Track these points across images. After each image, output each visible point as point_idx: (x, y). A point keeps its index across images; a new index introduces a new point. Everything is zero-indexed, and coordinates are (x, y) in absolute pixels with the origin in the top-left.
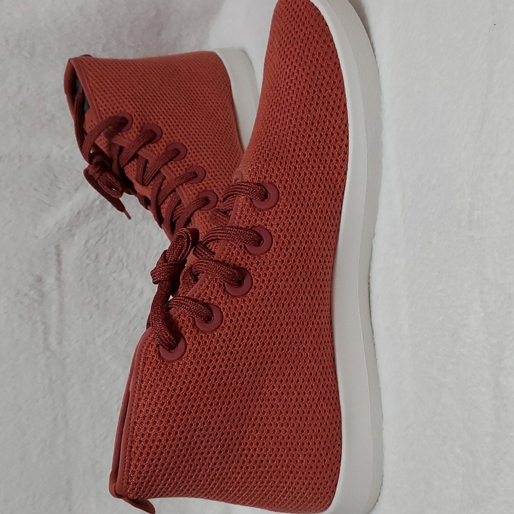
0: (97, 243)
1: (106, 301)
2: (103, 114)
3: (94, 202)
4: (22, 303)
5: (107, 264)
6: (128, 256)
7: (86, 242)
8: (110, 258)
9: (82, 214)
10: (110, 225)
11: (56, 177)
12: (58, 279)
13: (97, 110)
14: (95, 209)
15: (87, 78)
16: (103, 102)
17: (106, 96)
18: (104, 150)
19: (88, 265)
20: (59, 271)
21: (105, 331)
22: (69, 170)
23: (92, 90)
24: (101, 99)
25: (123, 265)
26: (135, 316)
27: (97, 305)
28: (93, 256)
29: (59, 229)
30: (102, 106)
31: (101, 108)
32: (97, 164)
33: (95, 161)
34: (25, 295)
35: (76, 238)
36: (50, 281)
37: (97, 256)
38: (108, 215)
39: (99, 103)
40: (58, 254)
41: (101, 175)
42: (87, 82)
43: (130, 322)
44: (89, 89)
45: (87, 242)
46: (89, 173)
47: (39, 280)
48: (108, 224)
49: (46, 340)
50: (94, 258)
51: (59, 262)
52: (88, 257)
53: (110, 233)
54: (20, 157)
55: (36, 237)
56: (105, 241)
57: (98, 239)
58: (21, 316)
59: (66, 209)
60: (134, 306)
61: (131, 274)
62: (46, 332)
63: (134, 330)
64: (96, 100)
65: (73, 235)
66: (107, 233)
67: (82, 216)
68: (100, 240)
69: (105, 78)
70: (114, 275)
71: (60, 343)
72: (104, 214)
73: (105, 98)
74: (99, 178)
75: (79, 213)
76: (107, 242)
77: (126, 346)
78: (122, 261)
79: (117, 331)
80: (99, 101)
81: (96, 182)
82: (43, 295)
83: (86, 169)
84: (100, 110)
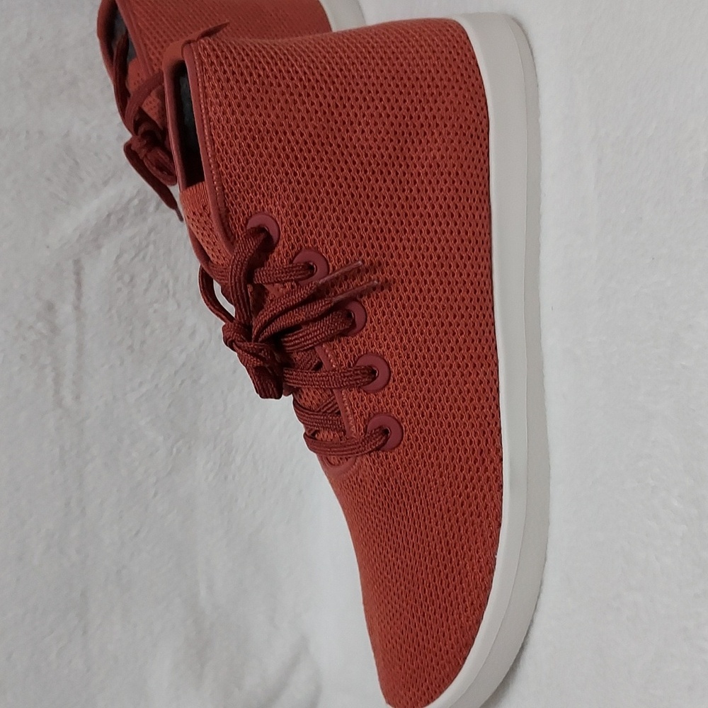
0: (133, 259)
1: (143, 342)
2: (156, 65)
3: (130, 200)
4: (25, 339)
5: (146, 290)
6: (176, 279)
7: (116, 258)
8: (150, 282)
9: (112, 217)
10: (152, 234)
11: (77, 163)
12: (77, 308)
13: (146, 59)
14: (132, 211)
15: (134, 14)
16: (156, 48)
17: (160, 40)
18: (155, 118)
19: (119, 290)
20: (79, 296)
21: (141, 384)
22: (96, 154)
23: (141, 31)
24: (152, 44)
25: (168, 292)
26: (184, 365)
27: (131, 348)
28: (127, 278)
29: (81, 236)
30: (153, 54)
31: (152, 57)
32: (144, 135)
33: (141, 130)
34: (31, 327)
35: (104, 251)
36: (66, 310)
37: (132, 279)
38: (150, 220)
39: (150, 49)
40: (78, 273)
41: (150, 151)
42: (133, 19)
43: (176, 373)
44: (136, 30)
45: (118, 257)
46: (132, 148)
47: (50, 307)
48: (150, 233)
49: (57, 392)
50: (128, 281)
51: (79, 283)
52: (120, 278)
53: (151, 247)
54: (27, 132)
55: (48, 247)
56: (144, 258)
57: (134, 254)
58: (22, 357)
59: (90, 210)
60: (182, 351)
61: (179, 306)
62: (57, 381)
63: (181, 384)
64: (145, 45)
65: (99, 247)
66: (147, 246)
67: (113, 220)
68: (136, 255)
69: (159, 14)
70: (156, 306)
71: (77, 398)
72: (145, 219)
73: (158, 42)
74: (146, 156)
75: (109, 216)
76: (148, 259)
77: (170, 406)
78: (167, 286)
79: (157, 385)
80: (150, 46)
81: (142, 161)
82: (54, 330)
83: (127, 143)
84: (150, 59)
